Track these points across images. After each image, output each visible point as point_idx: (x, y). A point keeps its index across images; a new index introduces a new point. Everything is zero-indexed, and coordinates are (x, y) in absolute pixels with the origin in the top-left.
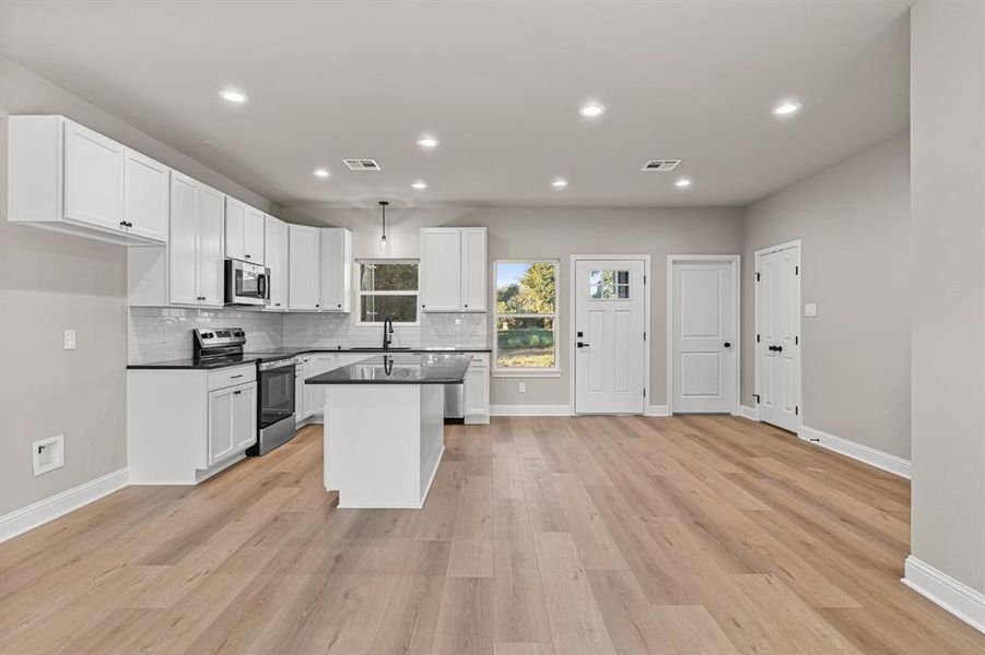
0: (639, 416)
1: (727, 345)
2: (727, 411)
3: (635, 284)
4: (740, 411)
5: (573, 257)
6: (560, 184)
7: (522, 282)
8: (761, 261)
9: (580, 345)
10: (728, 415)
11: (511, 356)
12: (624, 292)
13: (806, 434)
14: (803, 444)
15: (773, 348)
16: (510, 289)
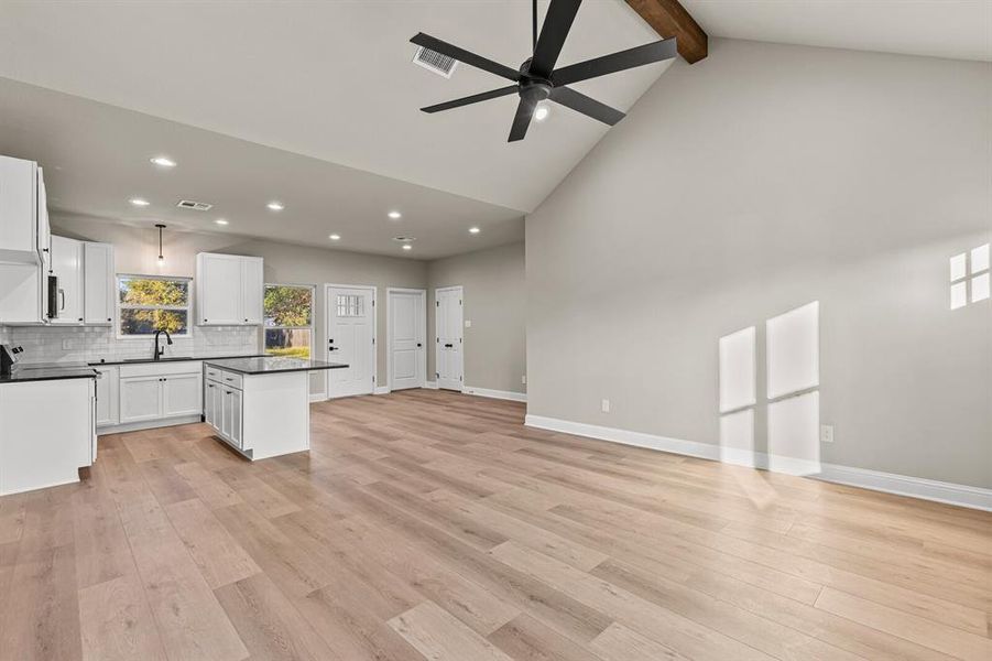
1: (419, 345)
4: (427, 385)
5: (326, 286)
6: (335, 237)
8: (439, 294)
9: (331, 349)
10: (420, 388)
13: (466, 390)
14: (465, 397)
15: (447, 346)
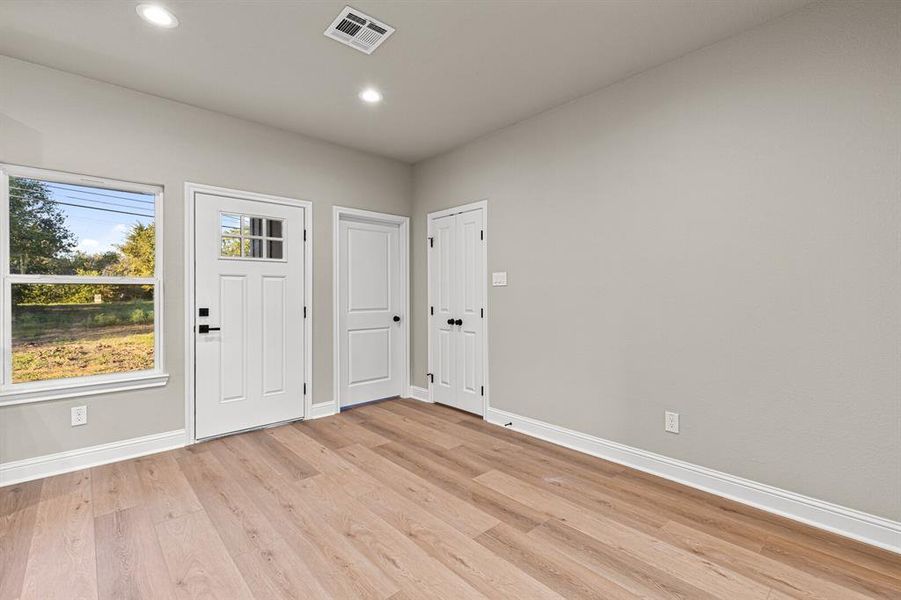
0: (298, 423)
1: (396, 319)
2: (395, 395)
3: (290, 239)
4: (409, 392)
7: (123, 250)
8: (435, 224)
9: (204, 329)
10: (396, 398)
11: (97, 337)
12: (275, 251)
13: (495, 417)
14: (495, 431)
15: (451, 322)
16: (105, 256)
